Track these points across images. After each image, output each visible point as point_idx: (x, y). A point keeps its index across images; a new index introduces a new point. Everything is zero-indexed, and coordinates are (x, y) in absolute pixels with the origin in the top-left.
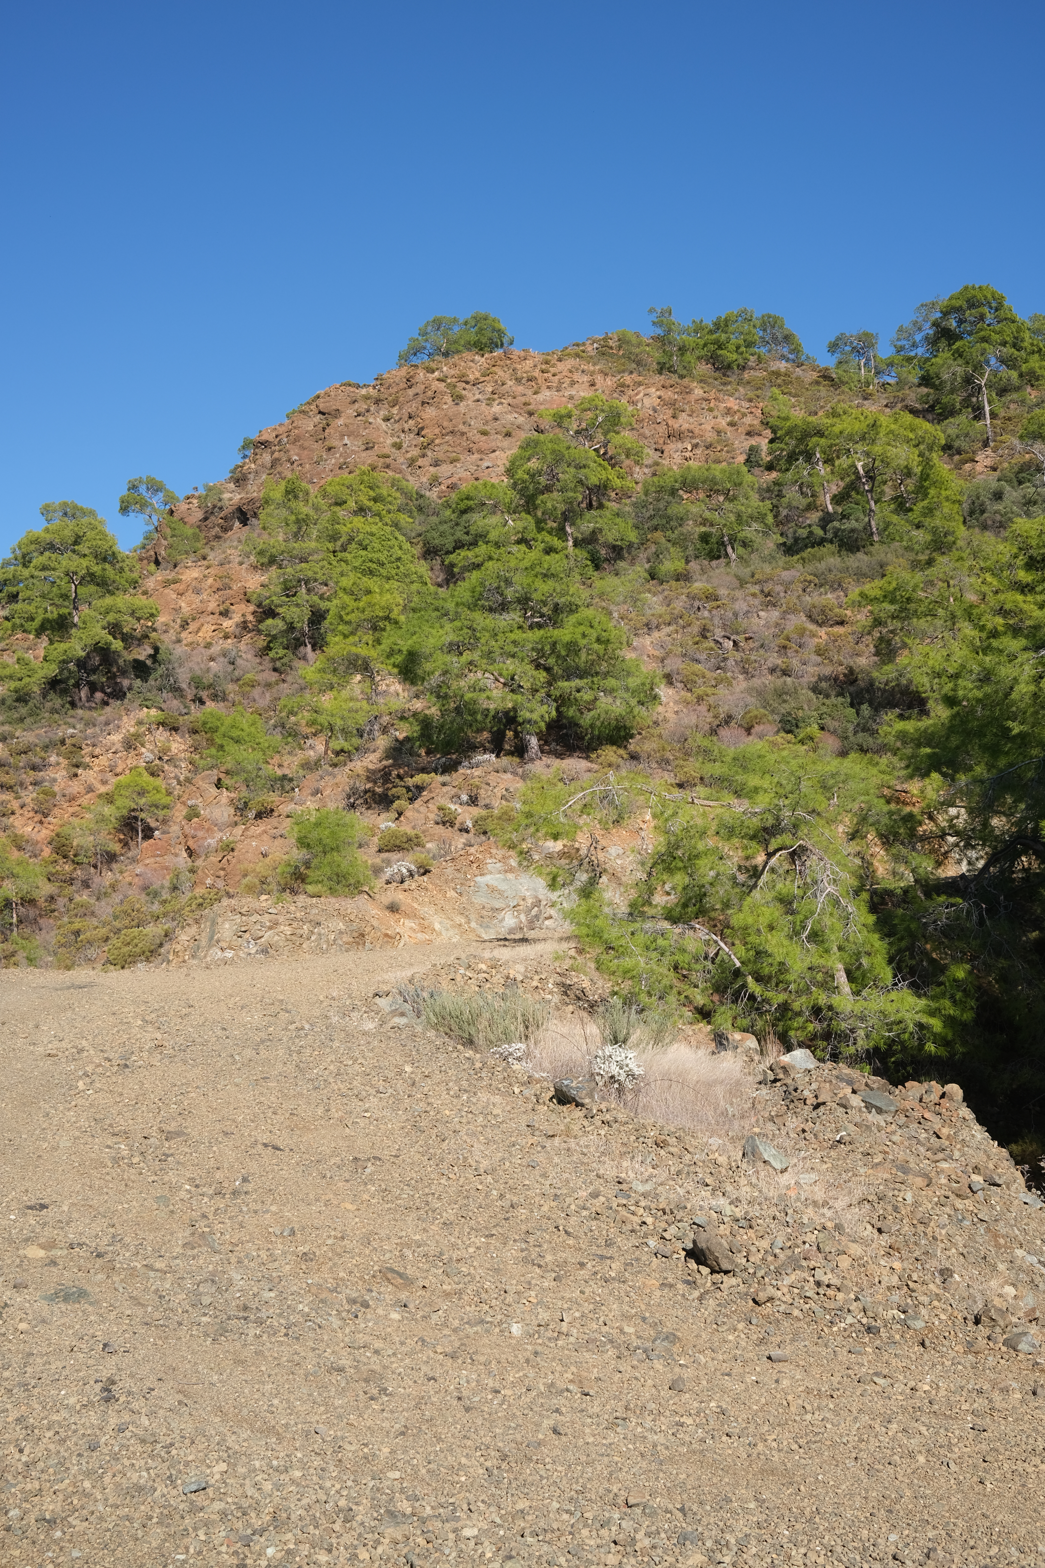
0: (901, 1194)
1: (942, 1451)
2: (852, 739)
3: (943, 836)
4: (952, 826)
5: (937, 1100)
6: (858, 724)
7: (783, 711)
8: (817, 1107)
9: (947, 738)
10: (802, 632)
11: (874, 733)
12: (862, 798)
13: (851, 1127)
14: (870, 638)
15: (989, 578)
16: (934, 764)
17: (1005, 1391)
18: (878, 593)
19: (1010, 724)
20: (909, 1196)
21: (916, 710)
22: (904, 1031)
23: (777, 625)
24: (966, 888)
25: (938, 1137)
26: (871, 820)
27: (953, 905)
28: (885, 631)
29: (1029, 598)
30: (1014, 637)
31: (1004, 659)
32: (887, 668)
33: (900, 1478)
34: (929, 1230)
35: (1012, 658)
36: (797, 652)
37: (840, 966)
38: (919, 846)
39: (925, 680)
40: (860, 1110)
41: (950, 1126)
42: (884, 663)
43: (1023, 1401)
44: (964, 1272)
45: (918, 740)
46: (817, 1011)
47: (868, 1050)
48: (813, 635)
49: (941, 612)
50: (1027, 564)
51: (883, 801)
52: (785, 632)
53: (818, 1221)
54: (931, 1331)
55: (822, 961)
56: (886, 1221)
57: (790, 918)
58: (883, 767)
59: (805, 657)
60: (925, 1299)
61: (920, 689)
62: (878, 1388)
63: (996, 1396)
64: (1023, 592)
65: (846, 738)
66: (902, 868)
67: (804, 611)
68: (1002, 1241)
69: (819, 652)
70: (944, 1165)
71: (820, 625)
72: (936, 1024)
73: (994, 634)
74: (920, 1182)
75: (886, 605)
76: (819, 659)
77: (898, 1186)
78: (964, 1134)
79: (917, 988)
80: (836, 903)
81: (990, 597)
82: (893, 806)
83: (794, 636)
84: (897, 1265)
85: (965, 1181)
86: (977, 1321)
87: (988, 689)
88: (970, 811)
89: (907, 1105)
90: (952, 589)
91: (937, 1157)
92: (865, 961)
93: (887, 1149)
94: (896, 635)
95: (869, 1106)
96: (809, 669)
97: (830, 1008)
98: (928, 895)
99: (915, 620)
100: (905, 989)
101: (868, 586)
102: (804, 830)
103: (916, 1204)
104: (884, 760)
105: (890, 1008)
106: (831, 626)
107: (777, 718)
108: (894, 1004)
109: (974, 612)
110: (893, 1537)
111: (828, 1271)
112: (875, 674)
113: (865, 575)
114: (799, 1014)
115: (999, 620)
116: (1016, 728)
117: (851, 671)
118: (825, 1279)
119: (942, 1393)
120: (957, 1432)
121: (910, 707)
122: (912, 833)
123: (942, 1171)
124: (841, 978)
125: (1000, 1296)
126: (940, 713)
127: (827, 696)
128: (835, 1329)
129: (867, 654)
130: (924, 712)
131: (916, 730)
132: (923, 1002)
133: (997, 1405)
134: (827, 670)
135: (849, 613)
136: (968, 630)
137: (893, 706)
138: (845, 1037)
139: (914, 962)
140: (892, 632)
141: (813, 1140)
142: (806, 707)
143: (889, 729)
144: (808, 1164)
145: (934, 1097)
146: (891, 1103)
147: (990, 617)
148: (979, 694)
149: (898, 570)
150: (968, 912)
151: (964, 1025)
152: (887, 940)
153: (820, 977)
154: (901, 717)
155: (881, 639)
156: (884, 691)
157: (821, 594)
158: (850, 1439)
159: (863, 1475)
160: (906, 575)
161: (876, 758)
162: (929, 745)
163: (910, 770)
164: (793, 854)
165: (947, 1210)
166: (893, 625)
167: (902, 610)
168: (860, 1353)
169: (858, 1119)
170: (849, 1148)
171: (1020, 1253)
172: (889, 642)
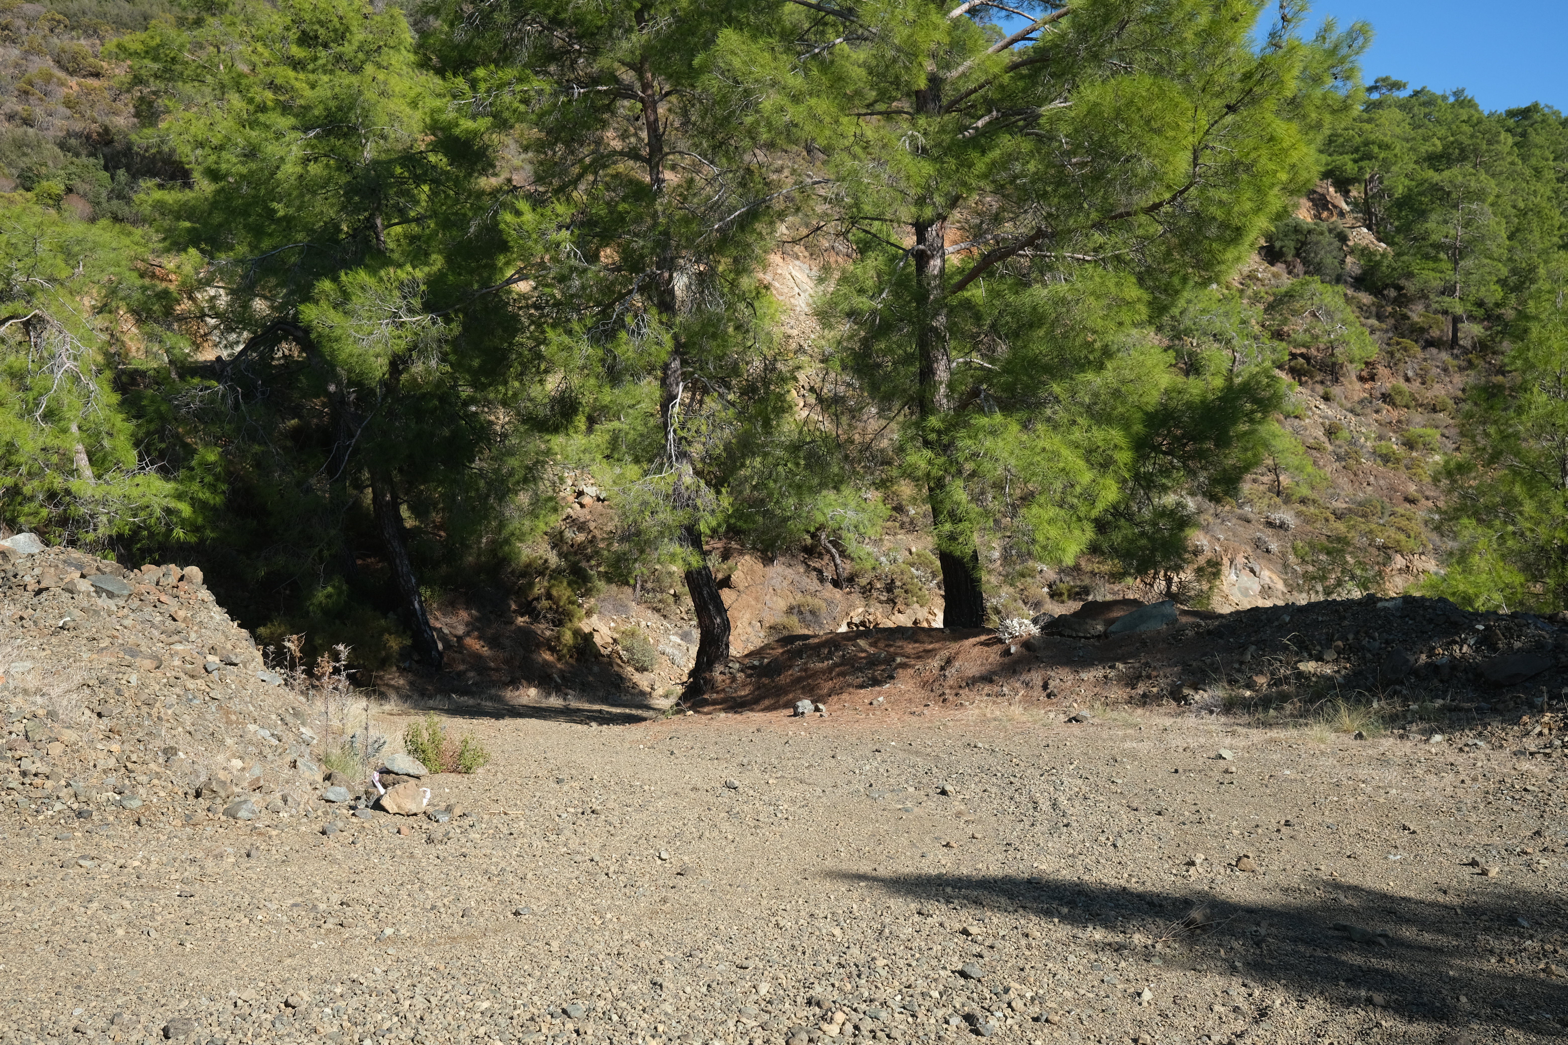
0: (126, 677)
1: (143, 921)
2: (105, 205)
3: (202, 316)
4: (213, 307)
5: (175, 583)
6: (112, 191)
7: (23, 165)
8: (38, 592)
9: (210, 214)
10: (48, 78)
11: (128, 201)
12: (112, 269)
13: (77, 613)
14: (129, 96)
15: (260, 48)
16: (194, 239)
17: (220, 856)
18: (138, 47)
19: (275, 205)
20: (134, 679)
21: (179, 182)
22: (151, 515)
23: (17, 65)
24: (222, 371)
25: (174, 620)
26: (121, 294)
27: (207, 388)
28: (146, 91)
29: (302, 76)
30: (283, 115)
31: (270, 135)
32: (148, 131)
33: (94, 953)
34: (154, 712)
35: (279, 135)
36: (41, 100)
37: (80, 447)
38: (176, 326)
39: (188, 149)
40: (89, 595)
41: (187, 609)
42: (144, 126)
43: (236, 864)
44: (189, 749)
45: (179, 212)
46: (52, 496)
47: (110, 537)
48: (62, 84)
49: (209, 79)
50: (299, 39)
51: (135, 274)
52: (27, 75)
53: (28, 709)
54: (149, 808)
55: (57, 442)
56: (108, 706)
57: (21, 394)
58: (137, 238)
59: (52, 107)
60: (144, 779)
61: (184, 159)
62: (83, 870)
63: (210, 864)
64: (295, 68)
65: (98, 203)
66: (155, 348)
67: (51, 55)
68: (233, 717)
69: (68, 104)
70: (179, 647)
71: (71, 73)
72: (185, 509)
73: (262, 108)
74: (148, 664)
75: (147, 62)
76: (68, 112)
77: (123, 669)
78: (203, 616)
79: (165, 473)
80: (77, 379)
81: (260, 68)
82: (147, 281)
83: (38, 81)
84: (115, 747)
85: (200, 662)
86: (198, 795)
87: (253, 166)
88: (231, 292)
89: (143, 588)
90: (222, 56)
91: (171, 640)
92: (106, 443)
93: (116, 633)
94: (159, 97)
95: (99, 591)
96: (56, 122)
97: (68, 492)
98: (182, 377)
99: (180, 84)
100: (152, 473)
101: (127, 38)
102: (40, 298)
103: (143, 686)
104: (138, 232)
105: (135, 492)
106: (84, 77)
107: (15, 172)
108: (140, 488)
109: (244, 81)
110: (78, 1012)
111: (37, 760)
112: (133, 137)
113: (125, 26)
114: (31, 499)
115: (269, 95)
116: (280, 209)
117: (106, 130)
118: (33, 769)
119: (154, 866)
120: (162, 902)
121: (173, 177)
122: (168, 312)
123: (177, 653)
124: (82, 461)
125: (224, 769)
126: (205, 187)
127: (77, 155)
128: (41, 818)
129: (125, 114)
130: (187, 184)
131: (176, 202)
132: (170, 486)
133: (209, 871)
134: (78, 126)
135: (105, 64)
136: (236, 101)
137: (153, 174)
138: (82, 523)
139: (163, 445)
140: (154, 93)
141: (33, 627)
142: (50, 164)
143: (146, 198)
144: (24, 652)
145: (173, 580)
146: (125, 587)
147: (259, 90)
148: (244, 170)
149: (163, 25)
150: (223, 396)
151: (214, 508)
152: (135, 421)
153: (55, 459)
154: (160, 187)
155: (142, 99)
156: (143, 157)
157: (72, 38)
158: (43, 924)
159: (52, 958)
160: (172, 33)
161: (129, 227)
162: (188, 219)
163: (167, 243)
164: (27, 324)
165: (177, 690)
166: (155, 85)
167: (165, 70)
168: (67, 839)
169: (85, 604)
170: (73, 633)
171: (252, 727)
172: (150, 104)
